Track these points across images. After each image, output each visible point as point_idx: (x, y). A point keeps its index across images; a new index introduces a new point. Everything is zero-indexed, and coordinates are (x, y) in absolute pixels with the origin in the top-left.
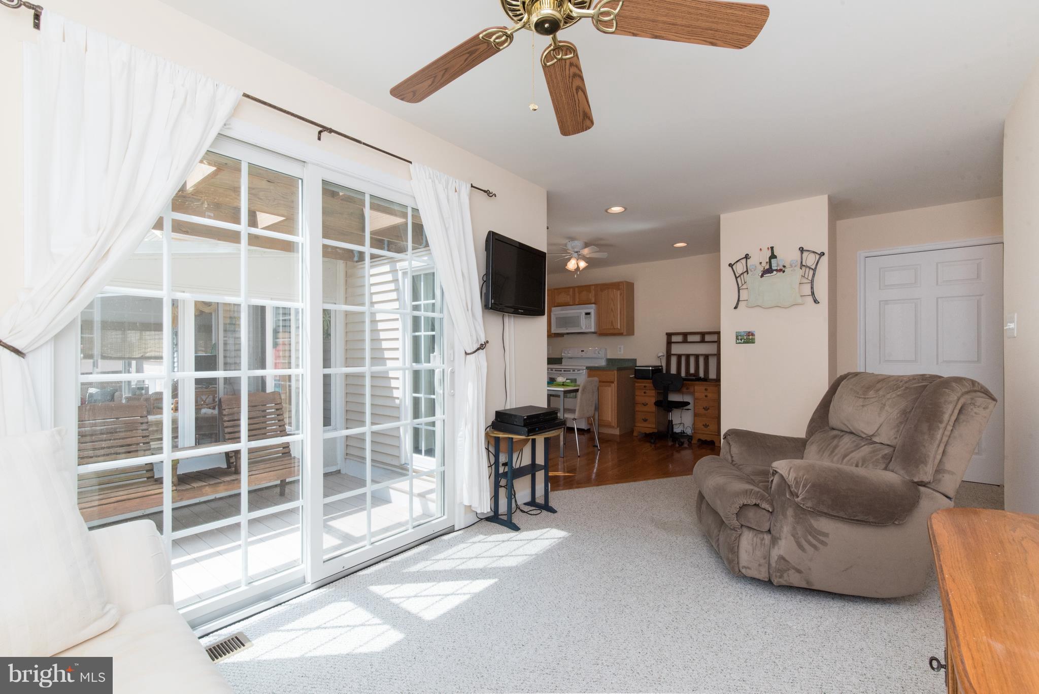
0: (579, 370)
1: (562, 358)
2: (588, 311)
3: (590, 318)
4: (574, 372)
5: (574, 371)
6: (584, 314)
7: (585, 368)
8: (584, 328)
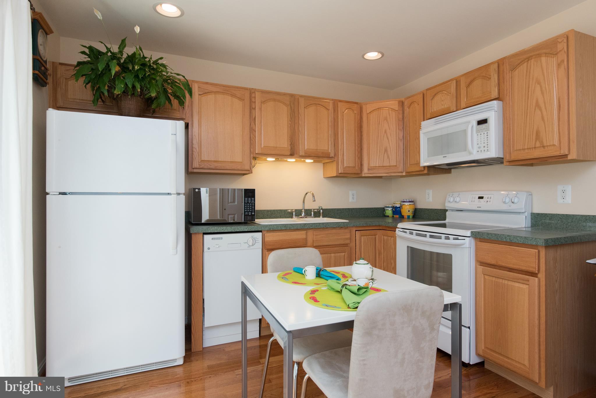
0: (457, 237)
1: (447, 210)
2: (481, 117)
3: (488, 129)
4: (447, 241)
5: (447, 238)
6: (475, 123)
7: (468, 233)
8: (475, 152)
